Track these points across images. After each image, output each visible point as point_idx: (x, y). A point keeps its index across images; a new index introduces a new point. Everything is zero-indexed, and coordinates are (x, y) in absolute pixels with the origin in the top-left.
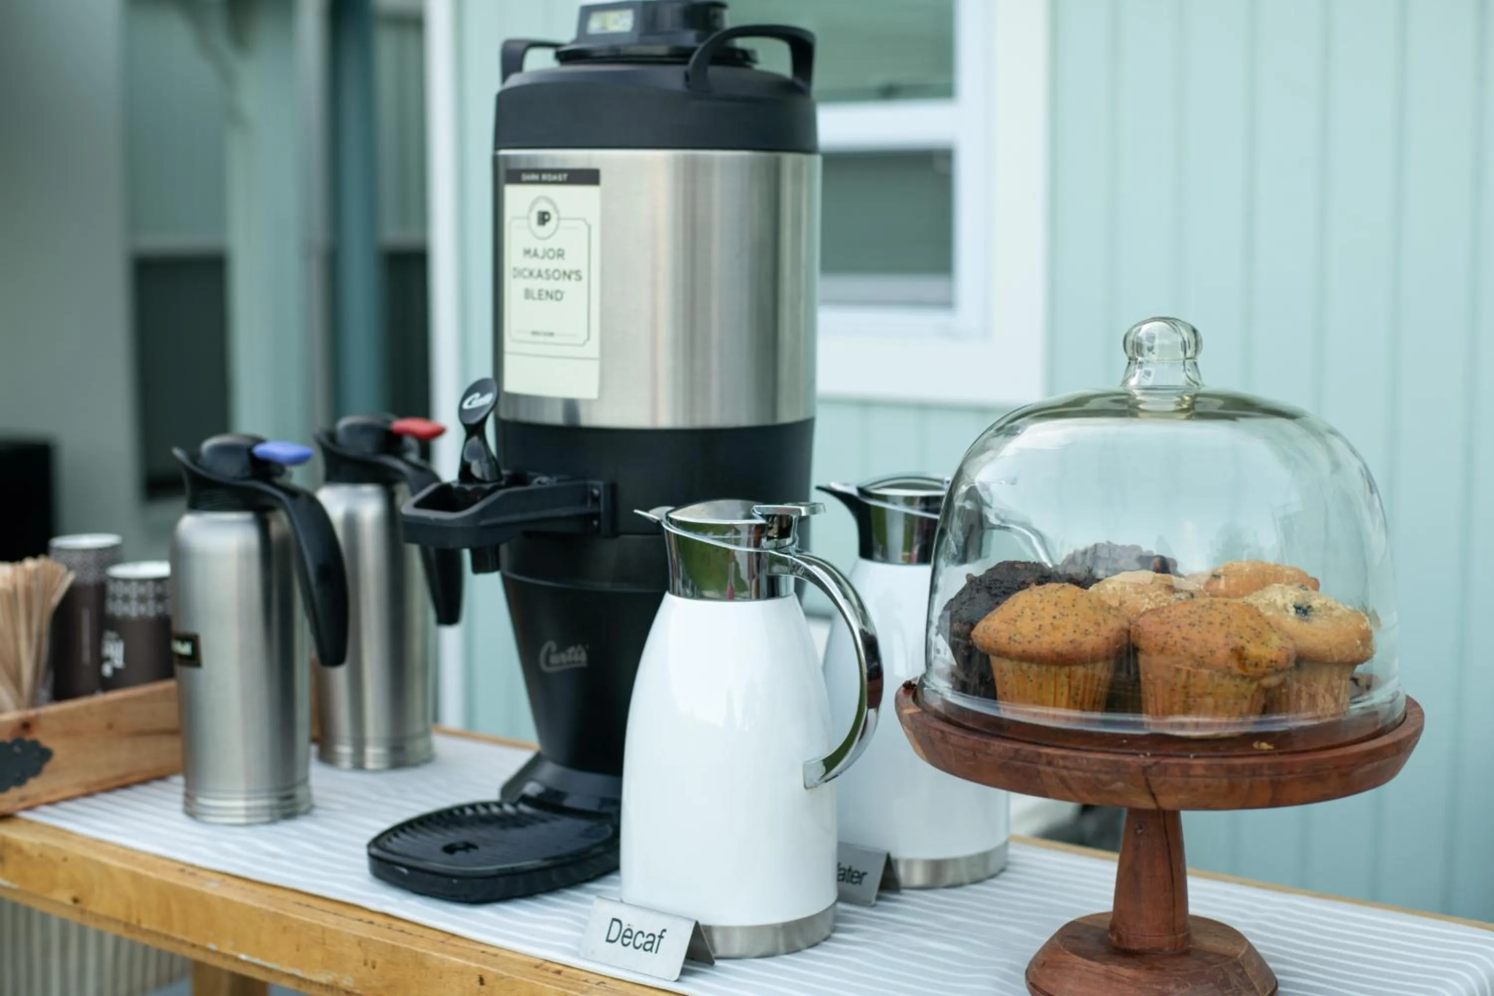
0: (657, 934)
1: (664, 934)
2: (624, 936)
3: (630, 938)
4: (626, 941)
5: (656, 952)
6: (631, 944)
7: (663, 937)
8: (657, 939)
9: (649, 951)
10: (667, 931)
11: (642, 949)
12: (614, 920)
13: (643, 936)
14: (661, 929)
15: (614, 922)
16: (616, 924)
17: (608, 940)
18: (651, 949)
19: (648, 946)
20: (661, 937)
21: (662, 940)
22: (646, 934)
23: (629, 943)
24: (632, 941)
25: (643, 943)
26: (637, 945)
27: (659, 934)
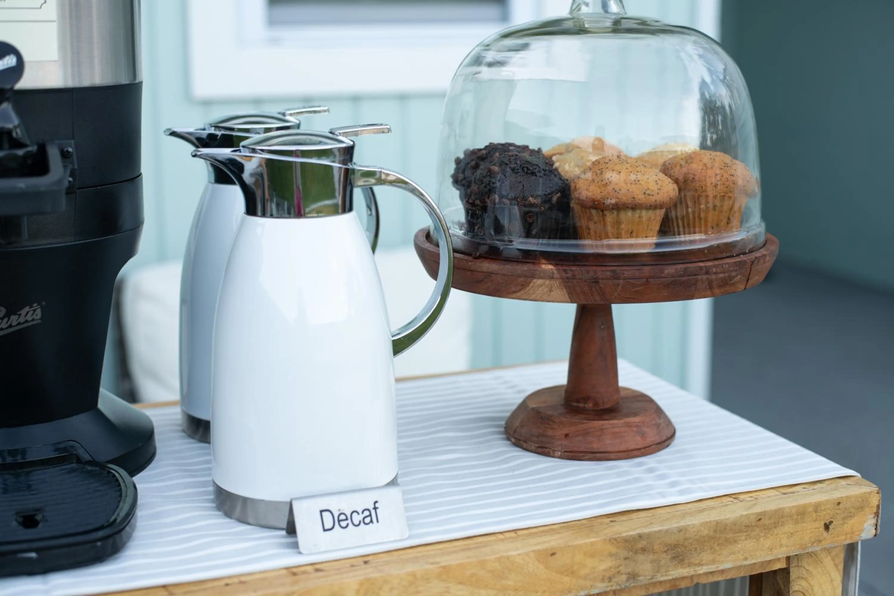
0: (371, 507)
1: (377, 505)
2: (339, 521)
3: (347, 519)
4: (344, 524)
5: (378, 522)
6: (350, 525)
7: (377, 508)
8: (373, 512)
9: (371, 524)
10: (379, 501)
11: (362, 523)
12: (321, 512)
13: (358, 514)
14: (373, 503)
15: (324, 513)
16: (326, 515)
17: (325, 530)
18: (371, 521)
19: (368, 520)
20: (375, 508)
21: (378, 510)
22: (360, 512)
23: (348, 525)
24: (349, 521)
25: (361, 519)
26: (356, 523)
27: (373, 506)
